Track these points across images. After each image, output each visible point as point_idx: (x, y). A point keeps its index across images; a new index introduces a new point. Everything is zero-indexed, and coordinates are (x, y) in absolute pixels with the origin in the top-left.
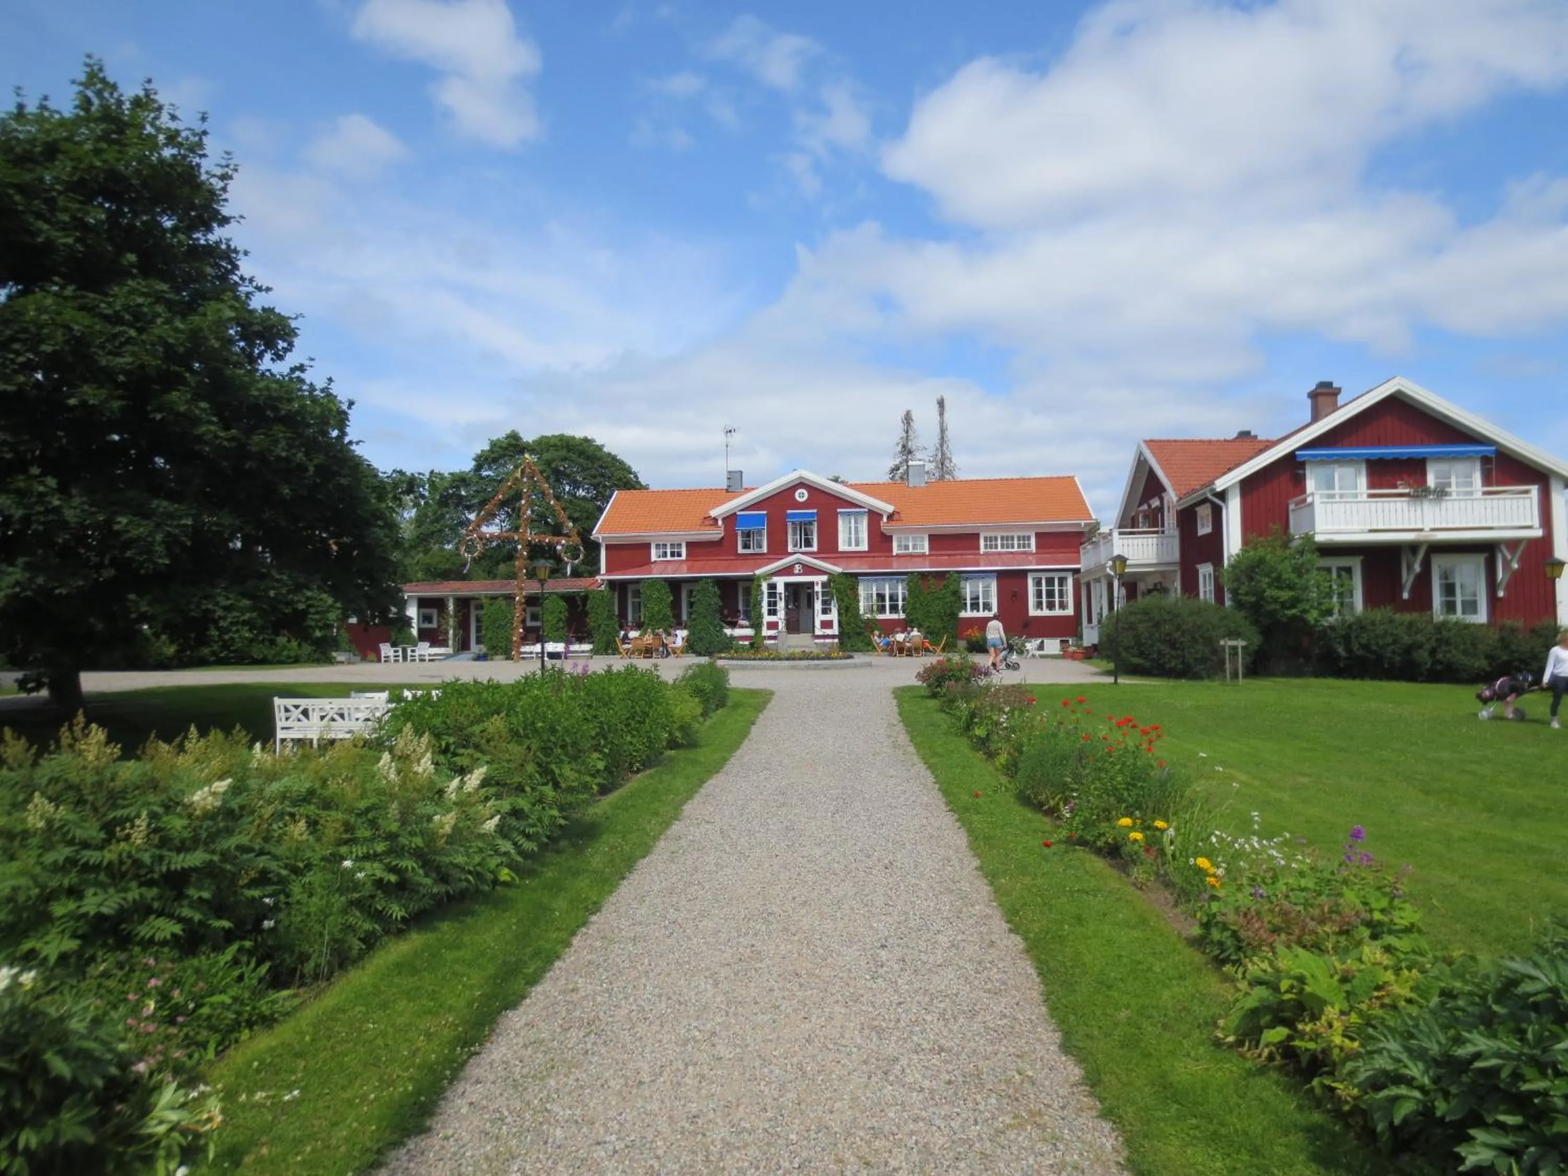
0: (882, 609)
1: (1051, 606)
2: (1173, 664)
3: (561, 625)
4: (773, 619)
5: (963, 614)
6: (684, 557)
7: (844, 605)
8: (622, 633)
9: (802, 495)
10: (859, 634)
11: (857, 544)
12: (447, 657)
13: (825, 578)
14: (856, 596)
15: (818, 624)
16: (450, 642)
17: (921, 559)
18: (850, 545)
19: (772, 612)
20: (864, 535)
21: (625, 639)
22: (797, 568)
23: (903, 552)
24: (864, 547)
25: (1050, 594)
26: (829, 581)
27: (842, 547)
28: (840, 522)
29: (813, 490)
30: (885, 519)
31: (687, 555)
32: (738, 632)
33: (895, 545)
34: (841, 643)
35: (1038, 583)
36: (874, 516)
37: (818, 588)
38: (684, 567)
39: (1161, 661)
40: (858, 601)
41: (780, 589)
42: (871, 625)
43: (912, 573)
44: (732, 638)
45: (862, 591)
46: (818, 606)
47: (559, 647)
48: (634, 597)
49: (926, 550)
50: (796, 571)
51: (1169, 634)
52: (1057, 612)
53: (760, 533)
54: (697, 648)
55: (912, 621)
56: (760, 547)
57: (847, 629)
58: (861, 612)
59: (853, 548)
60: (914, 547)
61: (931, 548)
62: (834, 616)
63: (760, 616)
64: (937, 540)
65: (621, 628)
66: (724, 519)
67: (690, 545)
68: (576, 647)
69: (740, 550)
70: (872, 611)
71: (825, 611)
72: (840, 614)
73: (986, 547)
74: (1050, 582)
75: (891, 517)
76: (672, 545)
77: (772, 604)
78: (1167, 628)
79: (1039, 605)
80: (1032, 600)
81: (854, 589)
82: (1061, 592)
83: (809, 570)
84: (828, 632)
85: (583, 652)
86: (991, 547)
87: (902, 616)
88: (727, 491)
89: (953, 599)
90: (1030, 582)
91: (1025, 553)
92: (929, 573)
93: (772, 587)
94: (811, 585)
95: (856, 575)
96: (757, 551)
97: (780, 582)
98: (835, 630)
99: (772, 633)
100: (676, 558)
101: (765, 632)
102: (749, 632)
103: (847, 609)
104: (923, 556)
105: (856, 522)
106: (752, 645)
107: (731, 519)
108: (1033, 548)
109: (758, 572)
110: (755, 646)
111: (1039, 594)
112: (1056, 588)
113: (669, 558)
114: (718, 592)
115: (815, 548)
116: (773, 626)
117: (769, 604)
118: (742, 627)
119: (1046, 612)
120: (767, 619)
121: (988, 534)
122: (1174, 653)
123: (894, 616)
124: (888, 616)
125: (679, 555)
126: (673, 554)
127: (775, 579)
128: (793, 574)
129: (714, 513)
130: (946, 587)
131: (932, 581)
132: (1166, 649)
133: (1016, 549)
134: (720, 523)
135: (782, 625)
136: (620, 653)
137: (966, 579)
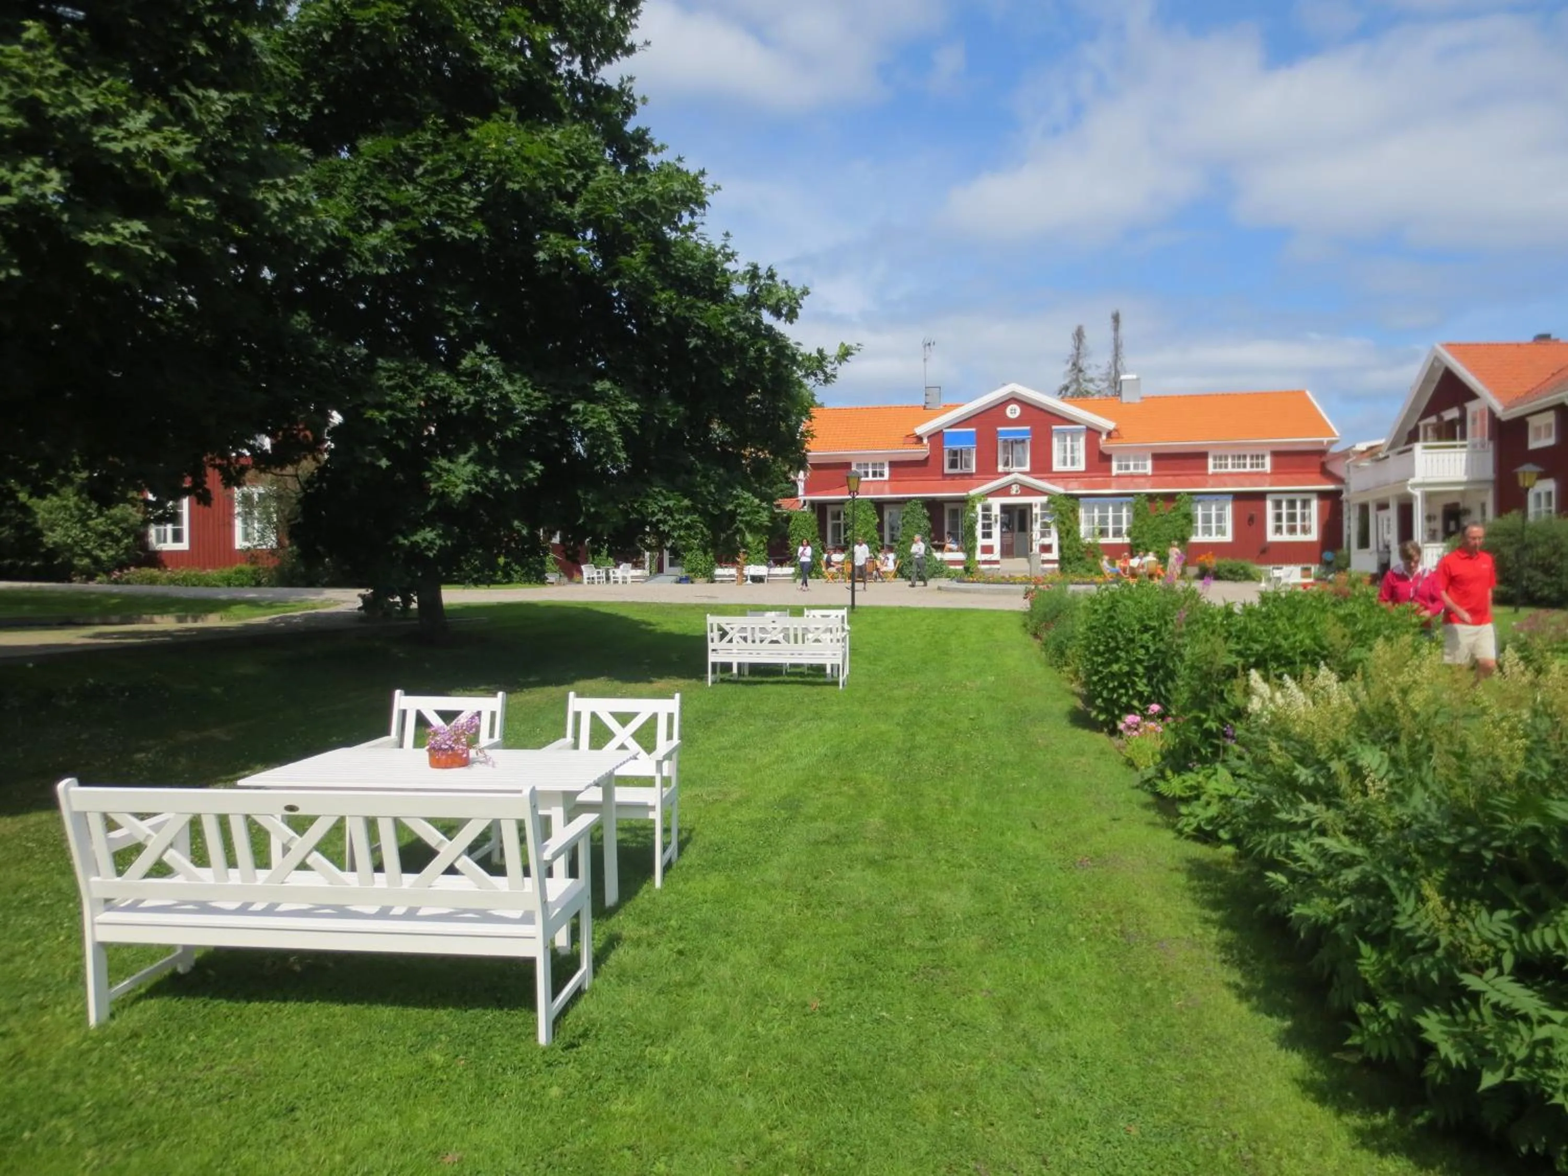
0: (1103, 533)
1: (1292, 530)
2: (1546, 592)
3: (762, 547)
4: (987, 542)
5: (1194, 539)
6: (886, 477)
7: (1064, 528)
8: (825, 556)
9: (1013, 411)
10: (1079, 559)
11: (1073, 463)
12: (647, 579)
13: (1044, 499)
14: (1077, 518)
15: (1036, 548)
16: (647, 564)
17: (1142, 480)
18: (1065, 463)
19: (987, 535)
20: (1081, 455)
21: (829, 564)
22: (1014, 489)
23: (1123, 472)
24: (1081, 466)
25: (1292, 517)
26: (1049, 502)
27: (1057, 466)
28: (1055, 441)
29: (1025, 404)
30: (1104, 437)
31: (890, 475)
32: (948, 556)
33: (1114, 464)
34: (1062, 569)
35: (1278, 505)
36: (1093, 433)
37: (1036, 510)
38: (887, 487)
39: (1532, 589)
40: (1078, 524)
41: (996, 511)
42: (1094, 551)
43: (1139, 494)
44: (942, 562)
45: (1082, 513)
46: (1037, 528)
47: (761, 570)
48: (833, 519)
49: (1149, 470)
50: (1014, 492)
51: (1544, 558)
52: (1299, 537)
53: (969, 452)
54: (907, 572)
55: (1138, 546)
56: (967, 466)
57: (1068, 553)
58: (1082, 535)
59: (1069, 468)
60: (1136, 467)
61: (1155, 468)
62: (1053, 539)
63: (974, 539)
64: (1159, 458)
65: (824, 551)
66: (929, 437)
67: (893, 464)
68: (778, 570)
69: (947, 470)
70: (1093, 535)
71: (1043, 535)
72: (1060, 538)
73: (1215, 466)
74: (1292, 504)
75: (1109, 434)
76: (874, 465)
77: (987, 526)
78: (1541, 550)
79: (1278, 529)
80: (1270, 524)
81: (1074, 511)
82: (1303, 518)
83: (1027, 490)
84: (1046, 556)
85: (784, 575)
86: (1221, 466)
87: (1127, 540)
88: (925, 408)
89: (1184, 522)
90: (1269, 505)
91: (1257, 473)
92: (1158, 495)
93: (987, 508)
94: (1030, 506)
95: (1076, 497)
96: (965, 470)
97: (996, 503)
98: (1055, 555)
99: (986, 557)
100: (878, 478)
101: (979, 556)
102: (961, 556)
103: (1068, 532)
104: (1145, 476)
105: (1072, 440)
106: (967, 569)
107: (937, 436)
108: (1268, 468)
109: (973, 493)
110: (969, 571)
111: (1278, 517)
112: (1298, 511)
113: (870, 478)
114: (928, 514)
115: (1027, 468)
116: (988, 550)
117: (984, 526)
118: (951, 550)
119: (1285, 537)
120: (981, 542)
121: (1219, 453)
122: (1549, 580)
123: (1118, 540)
124: (1110, 540)
125: (882, 475)
126: (874, 474)
127: (990, 500)
128: (1009, 495)
129: (919, 431)
130: (1176, 509)
131: (1160, 503)
132: (1539, 576)
133: (1248, 469)
134: (925, 441)
135: (997, 548)
136: (824, 577)
137: (1199, 501)
